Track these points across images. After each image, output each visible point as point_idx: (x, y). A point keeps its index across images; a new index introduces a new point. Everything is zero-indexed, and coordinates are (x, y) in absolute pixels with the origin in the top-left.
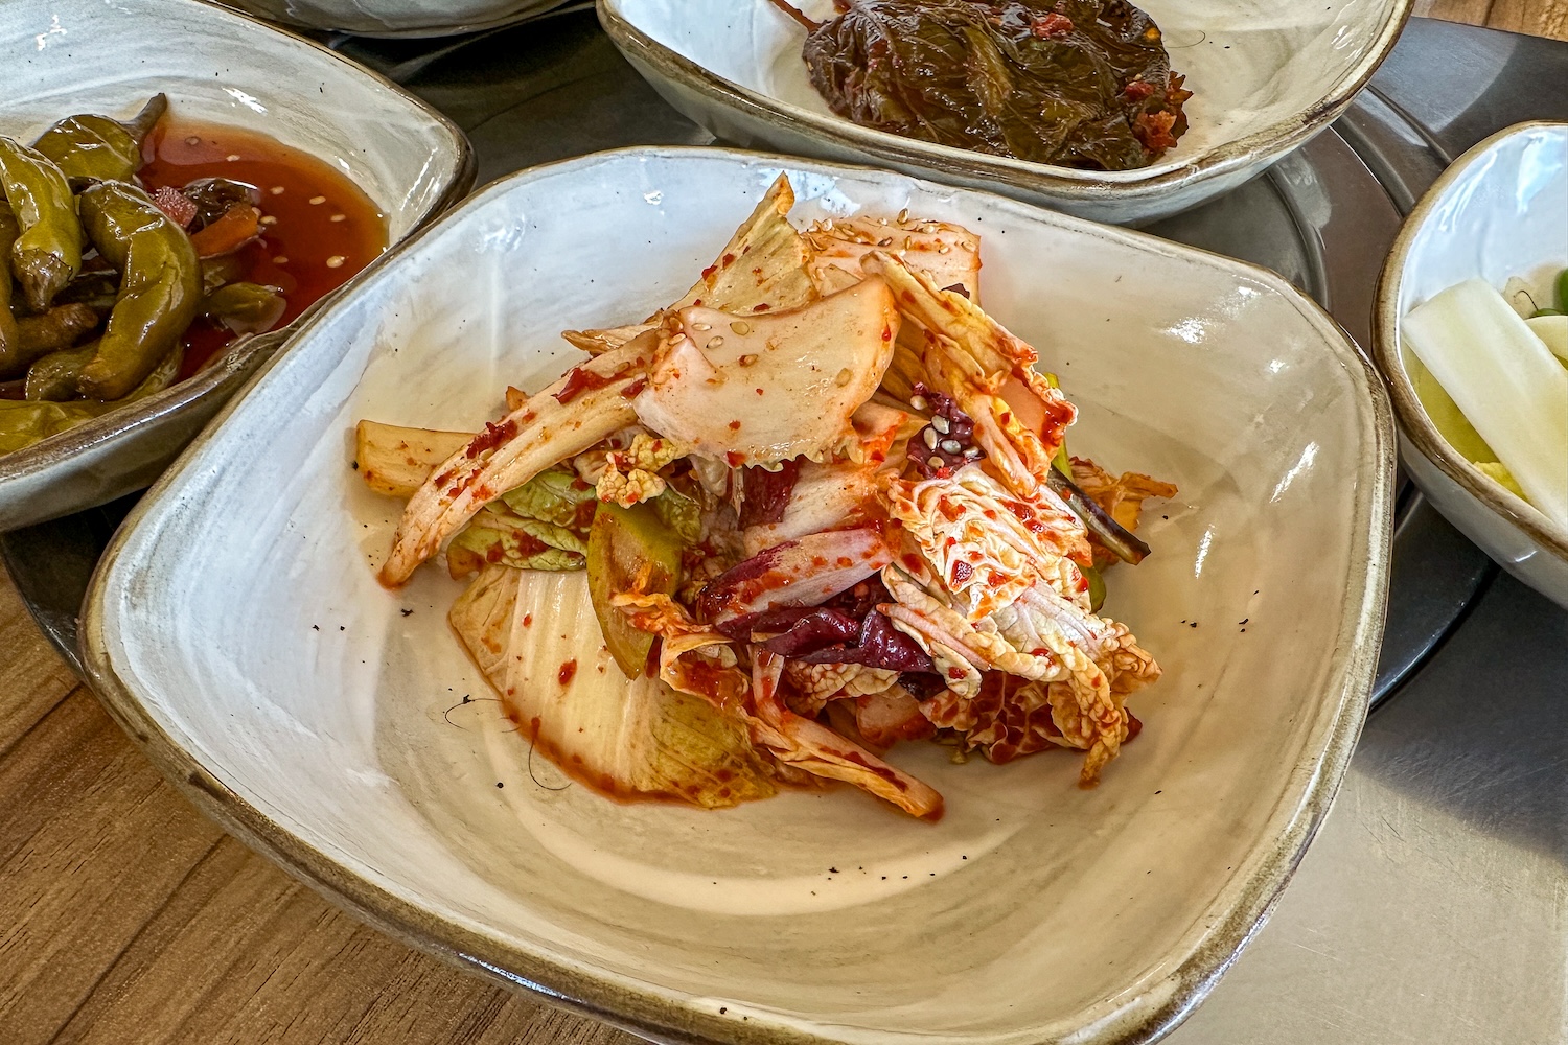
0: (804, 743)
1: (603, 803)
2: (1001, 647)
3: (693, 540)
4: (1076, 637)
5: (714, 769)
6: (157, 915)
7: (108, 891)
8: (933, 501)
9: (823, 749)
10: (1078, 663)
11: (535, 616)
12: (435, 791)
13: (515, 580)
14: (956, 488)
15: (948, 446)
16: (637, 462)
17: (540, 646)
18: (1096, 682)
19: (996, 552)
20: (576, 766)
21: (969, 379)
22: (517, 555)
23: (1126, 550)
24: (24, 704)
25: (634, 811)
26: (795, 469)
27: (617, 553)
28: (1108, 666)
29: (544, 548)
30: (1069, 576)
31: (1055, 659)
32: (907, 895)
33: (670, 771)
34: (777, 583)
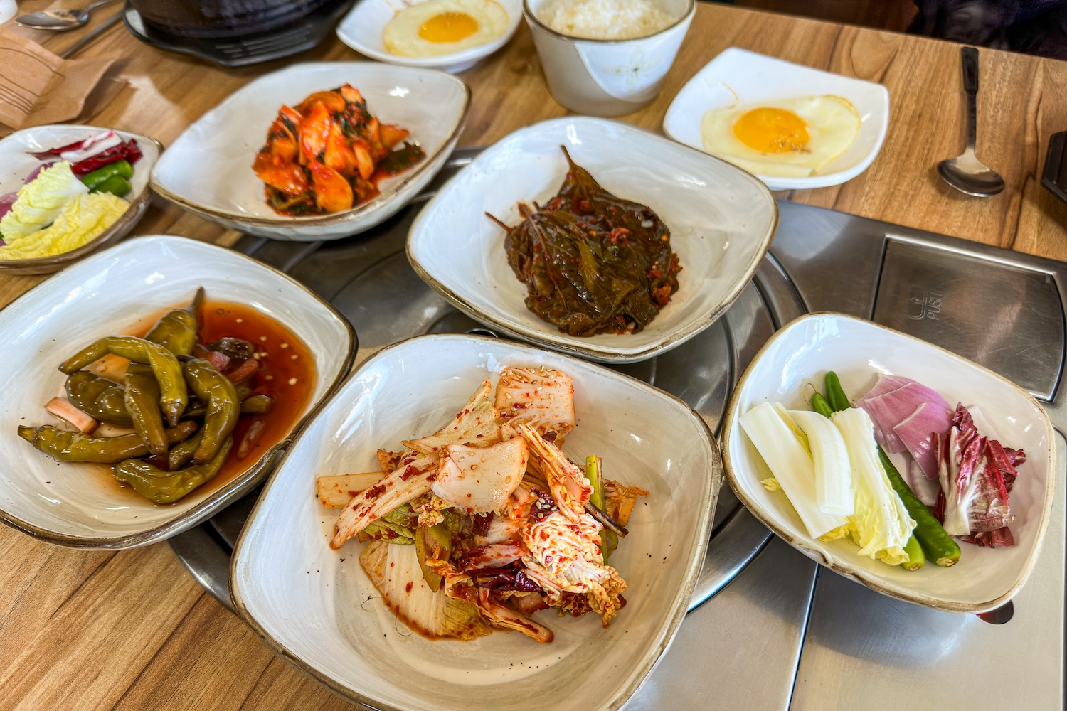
0: (500, 615)
1: (425, 640)
2: (565, 584)
3: (456, 533)
4: (593, 577)
5: (467, 624)
6: (252, 691)
7: (232, 681)
8: (538, 533)
9: (506, 619)
10: (594, 587)
11: (395, 563)
12: (361, 641)
13: (386, 546)
14: (548, 525)
15: (546, 506)
16: (434, 507)
17: (398, 575)
18: (601, 593)
19: (562, 549)
20: (414, 625)
21: (554, 477)
22: (387, 538)
23: (619, 532)
24: (183, 601)
25: (438, 643)
26: (491, 516)
27: (427, 541)
28: (607, 585)
29: (398, 536)
30: (593, 550)
31: (585, 586)
32: (538, 674)
33: (451, 626)
34: (486, 559)
